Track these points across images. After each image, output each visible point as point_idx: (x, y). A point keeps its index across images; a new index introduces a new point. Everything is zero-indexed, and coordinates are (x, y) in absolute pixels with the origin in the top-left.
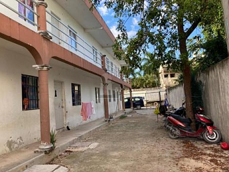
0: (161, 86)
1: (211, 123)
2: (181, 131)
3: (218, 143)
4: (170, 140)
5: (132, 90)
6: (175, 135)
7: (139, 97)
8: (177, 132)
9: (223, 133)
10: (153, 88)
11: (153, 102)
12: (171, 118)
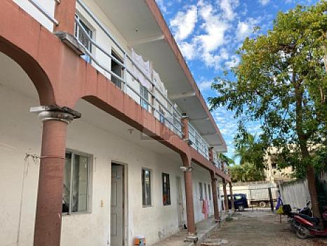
0: (267, 179)
2: (310, 230)
5: (232, 184)
6: (304, 234)
7: (240, 195)
8: (306, 231)
10: (256, 182)
11: (259, 202)
12: (299, 217)
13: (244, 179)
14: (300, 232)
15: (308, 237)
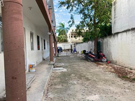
1: (104, 56)
2: (94, 59)
3: (106, 62)
4: (90, 62)
6: (91, 60)
8: (92, 59)
9: (108, 59)
13: (60, 41)
14: (90, 60)
15: (93, 61)
